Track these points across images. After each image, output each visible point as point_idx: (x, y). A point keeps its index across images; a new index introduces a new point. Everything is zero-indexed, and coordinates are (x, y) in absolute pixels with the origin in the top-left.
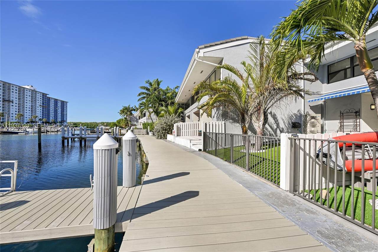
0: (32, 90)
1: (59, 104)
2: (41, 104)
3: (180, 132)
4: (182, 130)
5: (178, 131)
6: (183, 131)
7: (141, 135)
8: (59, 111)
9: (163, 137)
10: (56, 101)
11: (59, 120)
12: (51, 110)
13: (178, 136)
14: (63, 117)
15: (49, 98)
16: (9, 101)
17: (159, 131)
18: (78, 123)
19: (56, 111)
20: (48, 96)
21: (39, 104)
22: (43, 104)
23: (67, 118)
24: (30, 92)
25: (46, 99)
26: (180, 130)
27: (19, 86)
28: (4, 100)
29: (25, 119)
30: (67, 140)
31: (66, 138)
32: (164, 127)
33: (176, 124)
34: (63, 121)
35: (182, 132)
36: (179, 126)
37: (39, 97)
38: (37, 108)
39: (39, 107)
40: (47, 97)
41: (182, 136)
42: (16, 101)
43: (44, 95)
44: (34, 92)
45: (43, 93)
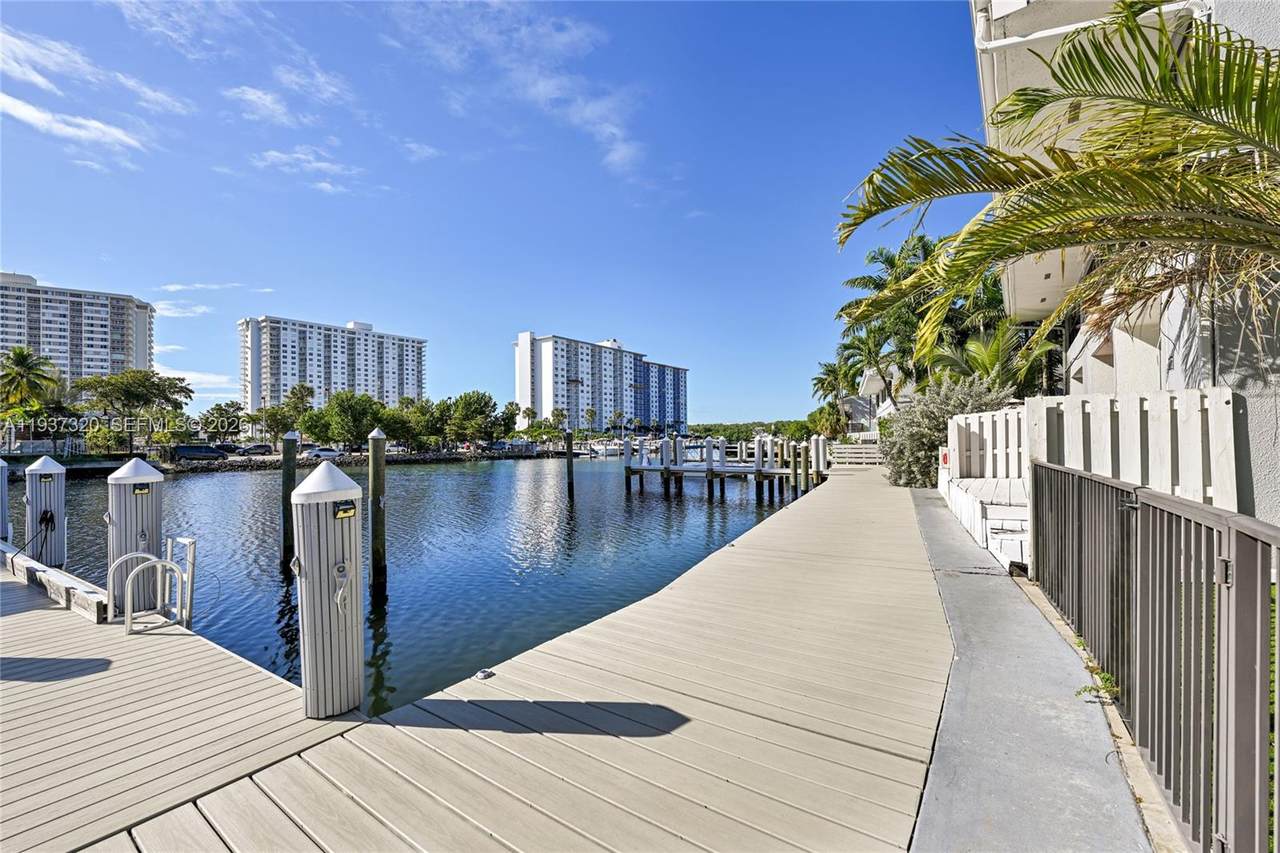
0: (614, 349)
1: (669, 378)
2: (632, 382)
3: (982, 458)
4: (994, 447)
5: (969, 450)
6: (1000, 452)
7: (847, 466)
8: (669, 395)
9: (919, 477)
10: (662, 369)
11: (669, 420)
12: (652, 394)
13: (968, 476)
14: (679, 413)
15: (648, 364)
16: (577, 381)
17: (901, 452)
18: (715, 425)
19: (662, 397)
20: (644, 359)
21: (629, 382)
22: (635, 381)
23: (686, 415)
24: (612, 356)
25: (641, 367)
26: (982, 447)
27: (592, 345)
28: (569, 381)
29: (604, 421)
30: (638, 476)
31: (635, 472)
32: (923, 436)
33: (960, 419)
34: (678, 423)
35: (995, 456)
36: (975, 428)
37: (628, 362)
38: (625, 393)
39: (629, 389)
40: (644, 363)
41: (995, 476)
42: (588, 380)
43: (637, 357)
44: (618, 353)
45: (634, 354)
